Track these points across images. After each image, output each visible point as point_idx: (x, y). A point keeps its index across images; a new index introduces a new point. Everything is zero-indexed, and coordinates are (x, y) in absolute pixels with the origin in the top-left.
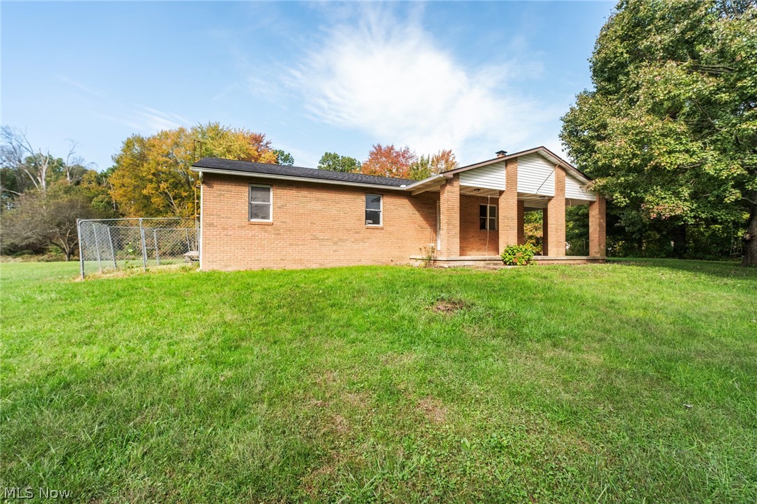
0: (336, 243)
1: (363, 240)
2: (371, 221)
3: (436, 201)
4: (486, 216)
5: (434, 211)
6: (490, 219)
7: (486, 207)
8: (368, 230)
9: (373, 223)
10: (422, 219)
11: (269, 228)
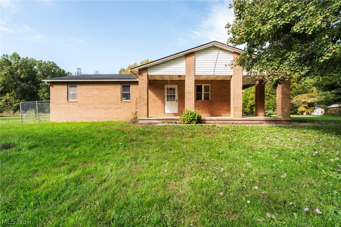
0: (106, 110)
1: (120, 108)
2: (125, 98)
3: (164, 85)
4: (201, 91)
5: (163, 91)
6: (204, 94)
7: (201, 86)
8: (122, 103)
9: (126, 99)
10: (154, 96)
11: (76, 103)
